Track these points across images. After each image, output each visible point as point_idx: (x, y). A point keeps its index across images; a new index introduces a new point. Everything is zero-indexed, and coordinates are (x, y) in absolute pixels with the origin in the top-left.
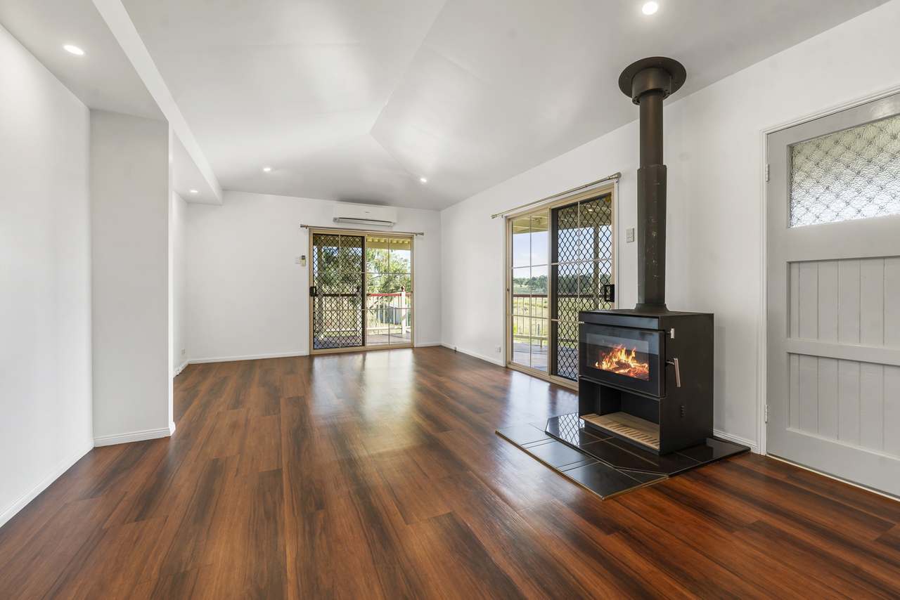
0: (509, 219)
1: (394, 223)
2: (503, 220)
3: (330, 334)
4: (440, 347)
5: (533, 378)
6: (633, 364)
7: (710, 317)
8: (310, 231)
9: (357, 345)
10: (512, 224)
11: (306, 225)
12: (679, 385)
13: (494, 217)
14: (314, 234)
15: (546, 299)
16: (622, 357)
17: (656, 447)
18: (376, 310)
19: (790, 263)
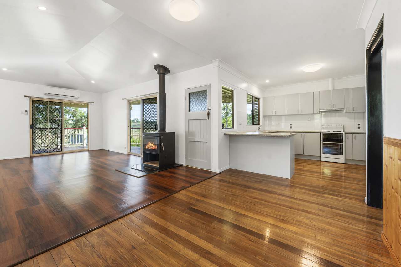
0: (129, 101)
1: (79, 98)
2: (127, 101)
3: (44, 148)
4: (102, 150)
5: (137, 157)
6: (153, 146)
7: (174, 133)
8: (30, 99)
9: (59, 151)
10: (130, 103)
11: (28, 96)
12: (163, 150)
13: (123, 99)
14: (32, 100)
15: (140, 130)
16: (151, 145)
17: (158, 166)
18: (69, 137)
19: (189, 120)
